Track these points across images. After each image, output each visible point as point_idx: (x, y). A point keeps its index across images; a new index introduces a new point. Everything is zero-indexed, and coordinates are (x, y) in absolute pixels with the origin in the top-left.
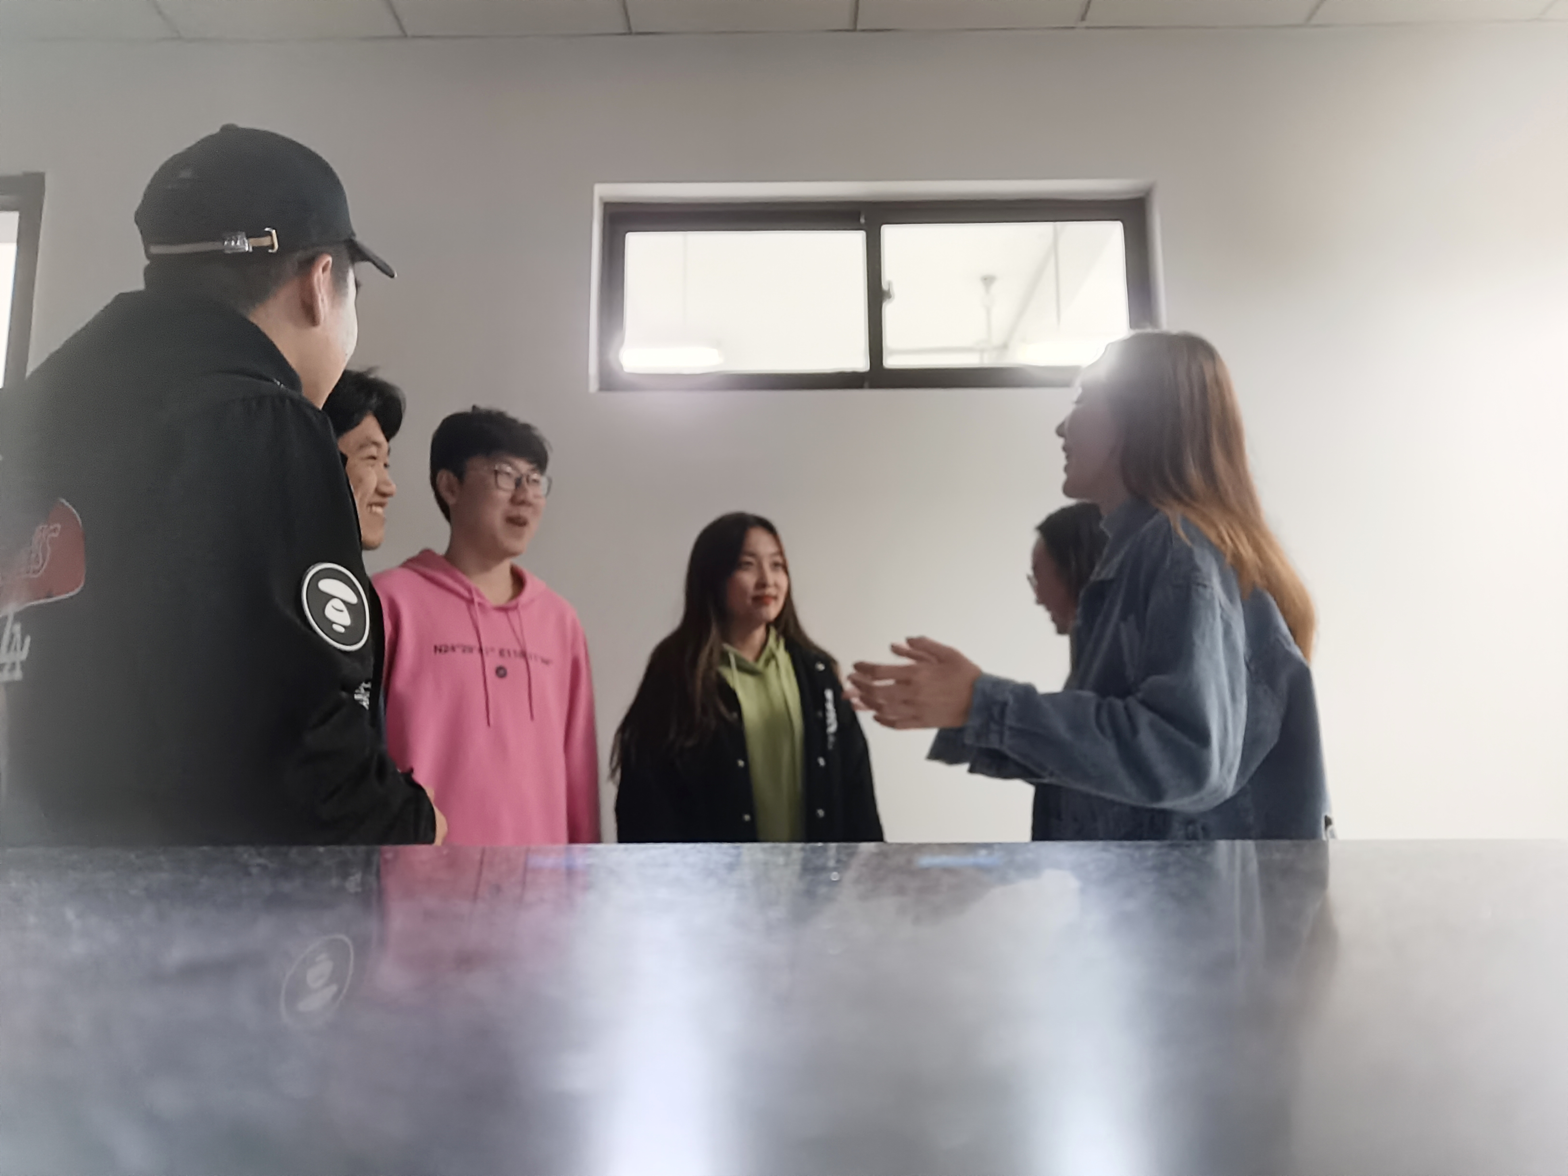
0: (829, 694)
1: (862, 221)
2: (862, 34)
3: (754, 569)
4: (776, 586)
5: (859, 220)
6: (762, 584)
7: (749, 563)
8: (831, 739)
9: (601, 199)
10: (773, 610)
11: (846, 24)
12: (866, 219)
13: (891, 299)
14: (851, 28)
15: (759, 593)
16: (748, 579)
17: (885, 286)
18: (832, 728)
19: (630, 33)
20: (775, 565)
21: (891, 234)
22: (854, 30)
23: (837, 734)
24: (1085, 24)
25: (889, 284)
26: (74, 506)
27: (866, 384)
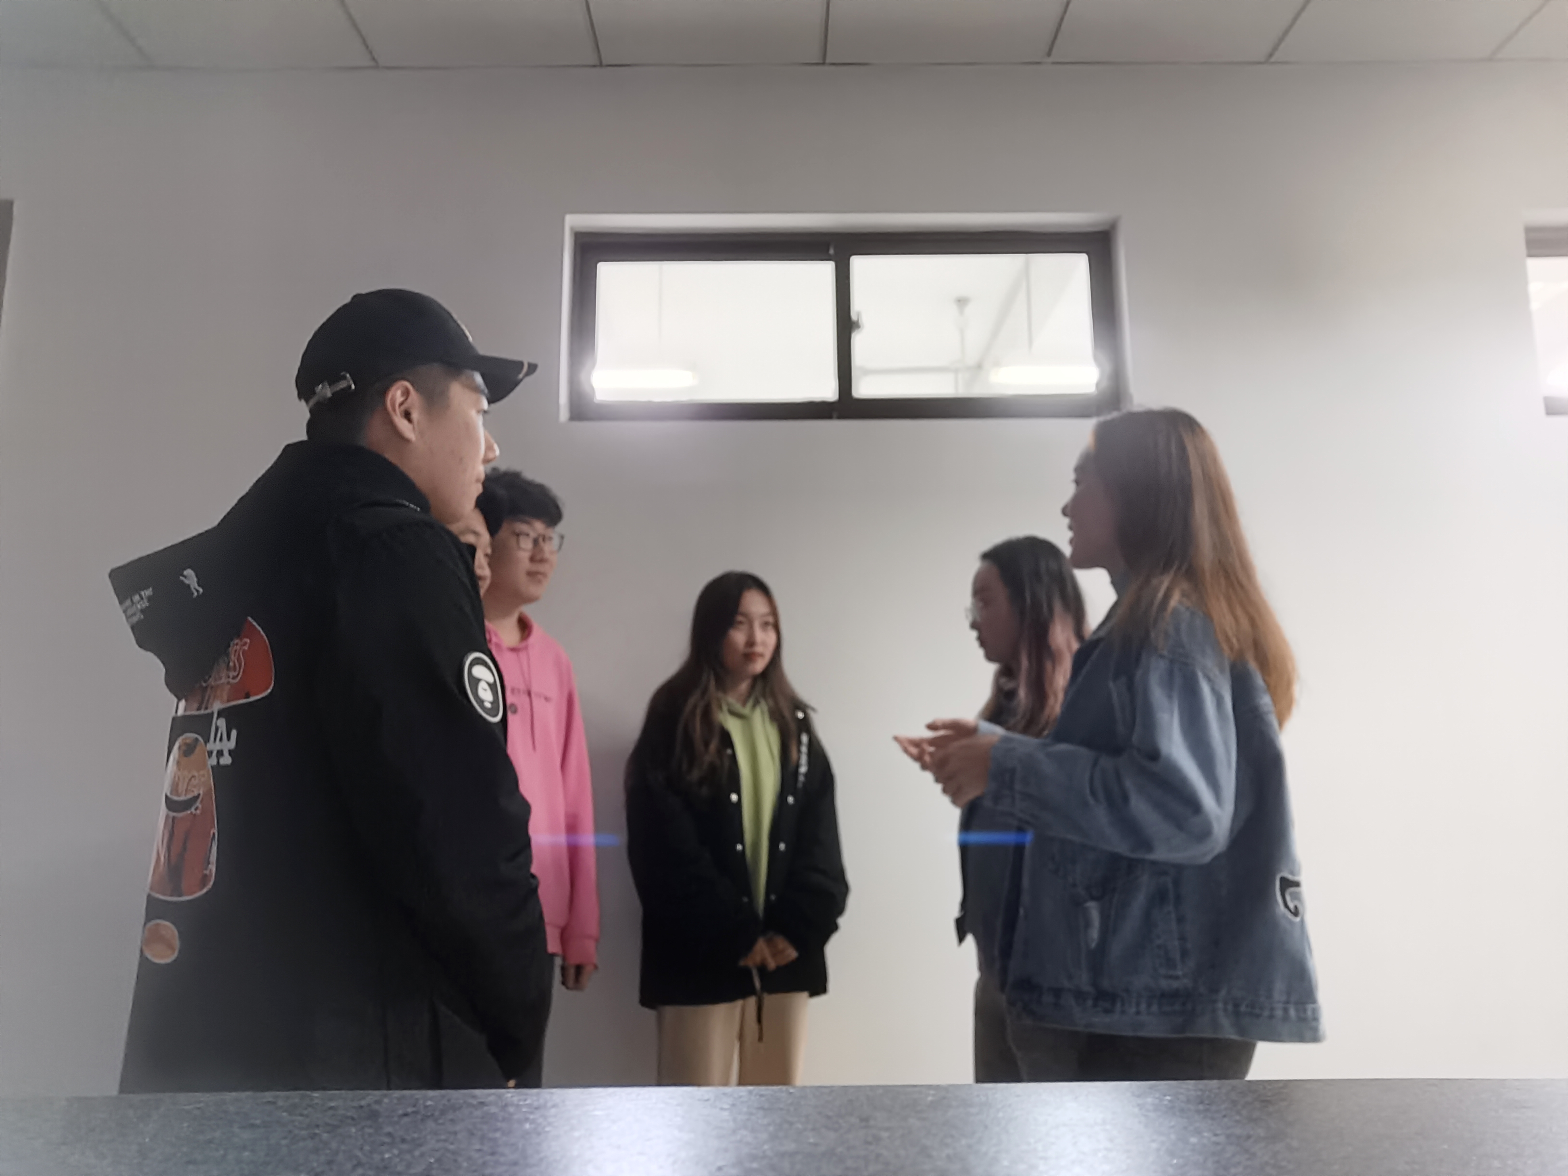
0: (805, 738)
1: (832, 251)
2: (833, 68)
3: (744, 628)
4: (764, 644)
5: (828, 250)
6: (751, 643)
7: (741, 623)
8: (801, 778)
9: (572, 229)
10: (759, 666)
11: (816, 58)
12: (835, 250)
13: (860, 329)
14: (821, 61)
15: (749, 650)
16: (738, 637)
17: (854, 317)
18: (803, 769)
19: (601, 65)
20: (765, 624)
21: (860, 265)
22: (824, 64)
23: (806, 775)
24: (1051, 60)
25: (859, 314)
26: (259, 625)
27: (835, 415)
